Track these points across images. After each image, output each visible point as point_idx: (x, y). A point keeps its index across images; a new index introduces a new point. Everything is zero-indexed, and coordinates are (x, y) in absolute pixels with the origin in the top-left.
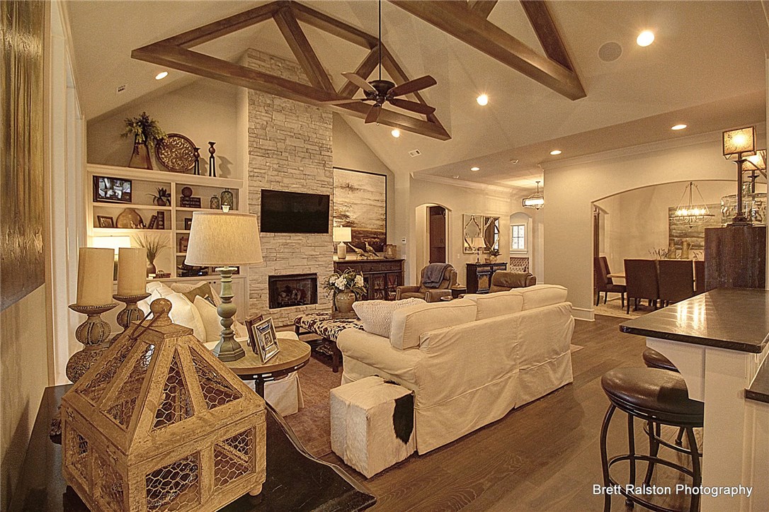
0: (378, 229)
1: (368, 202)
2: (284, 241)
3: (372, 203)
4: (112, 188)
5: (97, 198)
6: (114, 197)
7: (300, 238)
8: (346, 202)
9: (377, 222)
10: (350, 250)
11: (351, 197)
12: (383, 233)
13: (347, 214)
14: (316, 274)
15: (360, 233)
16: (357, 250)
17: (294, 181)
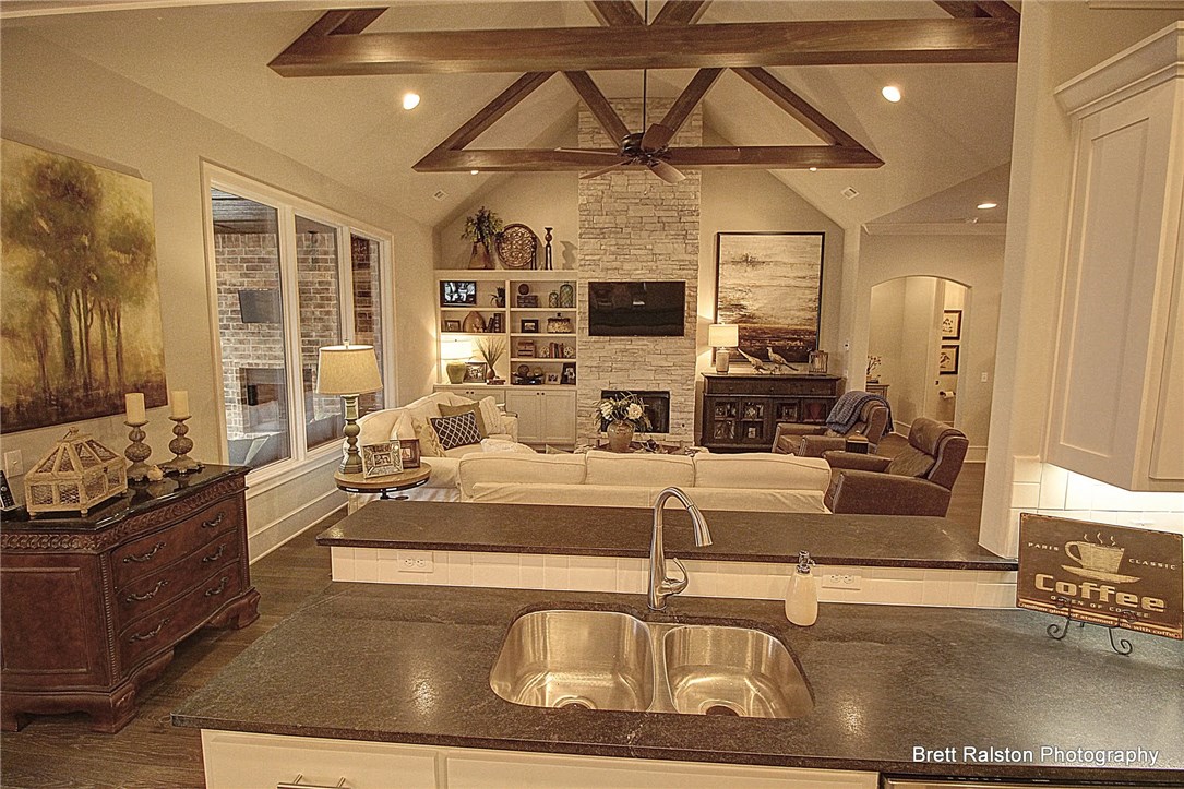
0: (801, 325)
1: (783, 282)
2: (623, 347)
3: (793, 283)
4: (457, 291)
5: (443, 302)
6: (459, 299)
7: (645, 342)
8: (740, 285)
9: (802, 314)
10: (736, 358)
11: (750, 276)
12: (811, 333)
13: (742, 302)
14: (668, 393)
15: (765, 333)
16: (750, 359)
17: (639, 265)
